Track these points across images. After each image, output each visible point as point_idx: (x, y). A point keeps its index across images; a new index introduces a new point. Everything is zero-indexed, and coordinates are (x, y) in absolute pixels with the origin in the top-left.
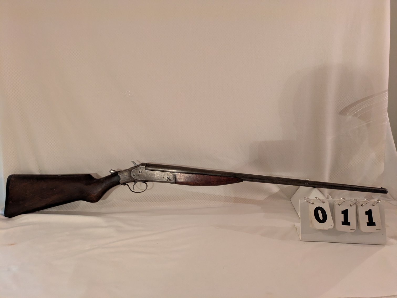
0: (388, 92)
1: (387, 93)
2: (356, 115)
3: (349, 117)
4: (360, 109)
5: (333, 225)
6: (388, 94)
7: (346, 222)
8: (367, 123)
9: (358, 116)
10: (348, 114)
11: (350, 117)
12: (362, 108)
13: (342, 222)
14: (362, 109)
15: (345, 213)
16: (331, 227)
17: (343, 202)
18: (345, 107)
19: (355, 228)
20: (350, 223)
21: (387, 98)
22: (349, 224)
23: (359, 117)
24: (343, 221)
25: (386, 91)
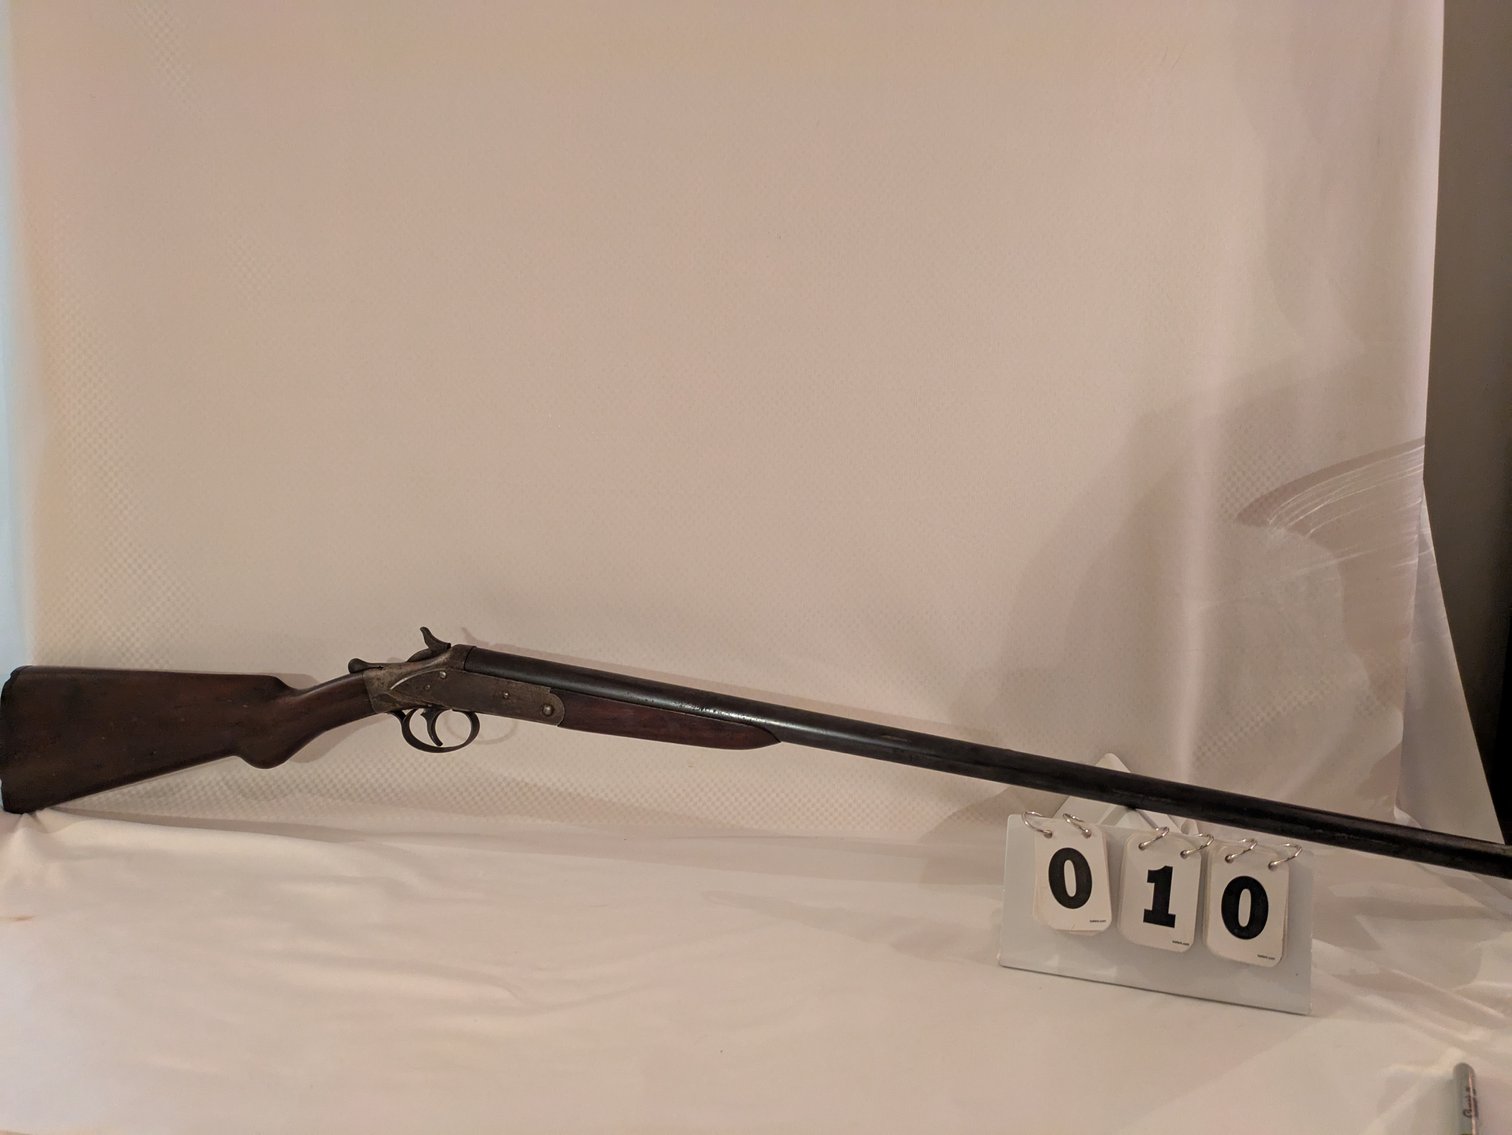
0: (1424, 446)
1: (1418, 452)
2: (1301, 528)
3: (1277, 534)
4: (1316, 505)
5: (1109, 918)
6: (1423, 454)
7: (1160, 915)
8: (1343, 559)
9: (1312, 531)
10: (1271, 522)
11: (1283, 531)
12: (1326, 503)
13: (1146, 911)
14: (1328, 506)
15: (1161, 879)
16: (1102, 927)
17: (1158, 839)
18: (1258, 495)
19: (1190, 938)
20: (1173, 917)
21: (1420, 468)
22: (1169, 921)
23: (1312, 536)
24: (1151, 908)
25: (1413, 444)
